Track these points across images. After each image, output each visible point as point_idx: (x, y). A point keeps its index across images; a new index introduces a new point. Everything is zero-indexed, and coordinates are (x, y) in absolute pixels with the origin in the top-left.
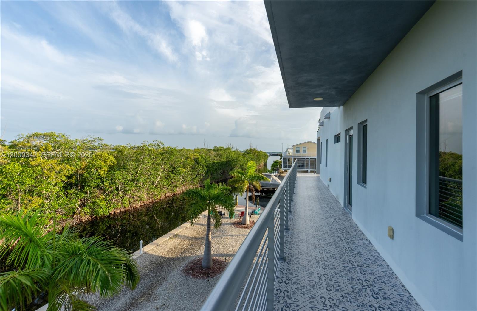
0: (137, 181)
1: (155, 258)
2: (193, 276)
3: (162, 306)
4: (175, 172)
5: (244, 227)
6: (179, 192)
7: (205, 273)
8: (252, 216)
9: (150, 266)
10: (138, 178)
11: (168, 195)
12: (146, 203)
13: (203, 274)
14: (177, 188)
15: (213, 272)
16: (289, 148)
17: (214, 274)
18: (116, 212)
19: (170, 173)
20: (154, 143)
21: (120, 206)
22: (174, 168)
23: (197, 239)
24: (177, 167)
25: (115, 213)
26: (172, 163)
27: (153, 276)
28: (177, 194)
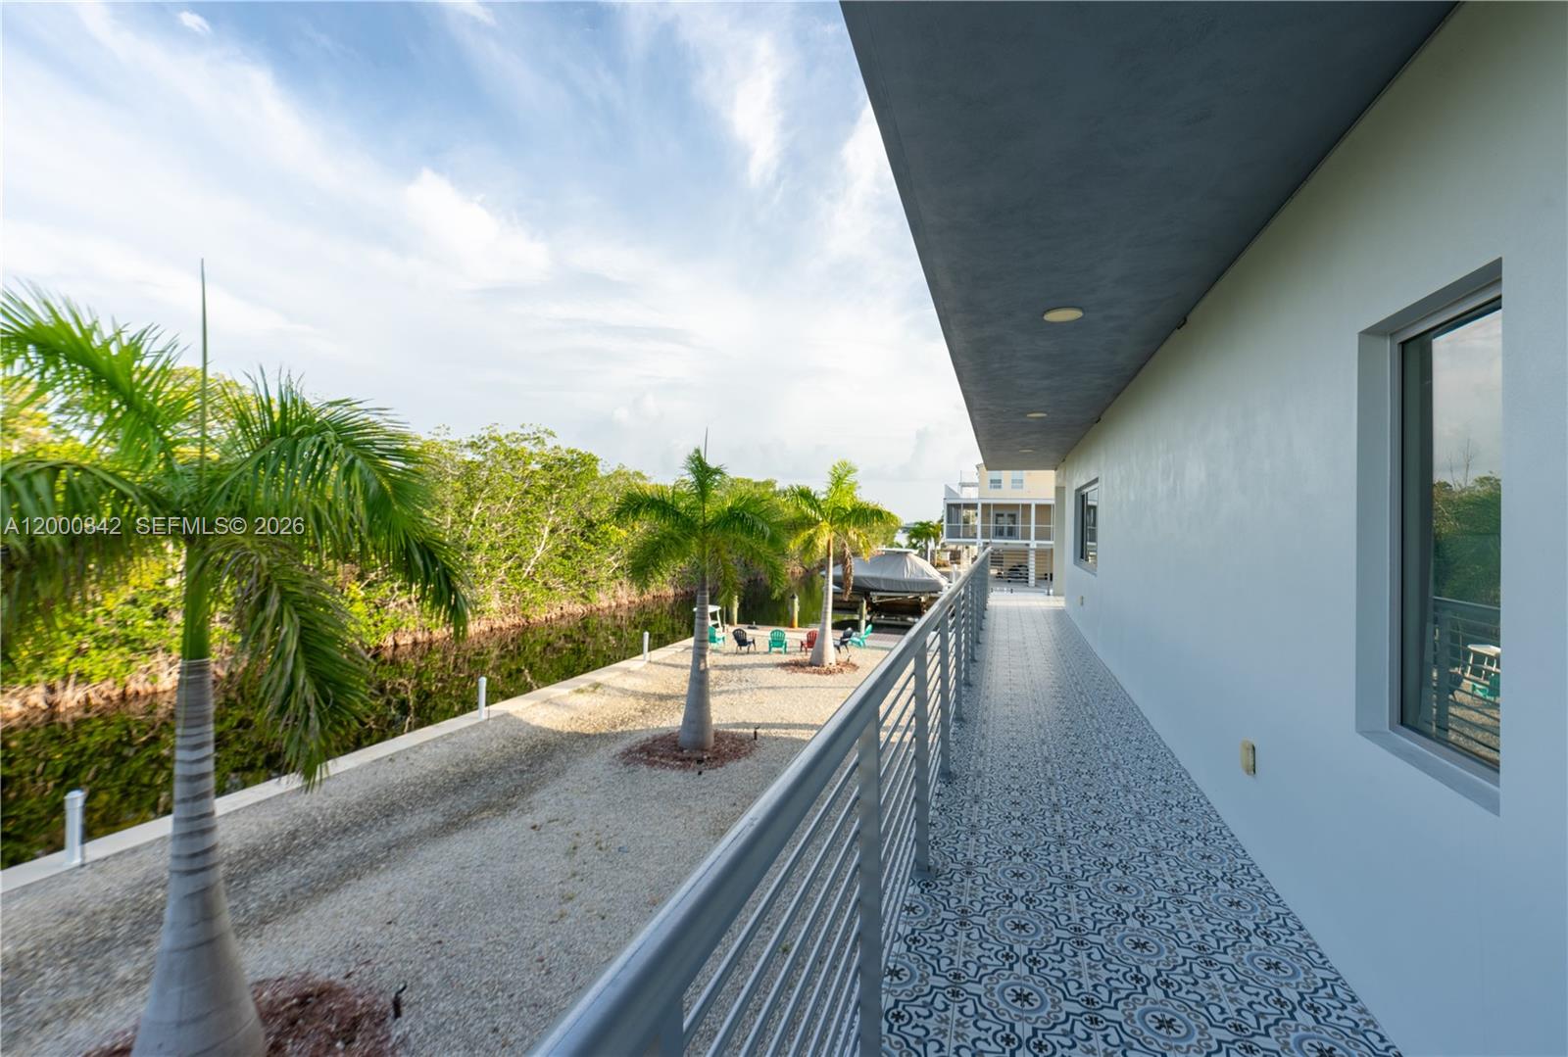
0: (470, 548)
1: (528, 733)
2: (652, 764)
3: (550, 822)
4: (592, 537)
5: (819, 673)
6: (605, 604)
7: (689, 759)
8: (842, 648)
9: (511, 750)
10: (469, 540)
11: (569, 608)
12: (496, 626)
13: (681, 760)
14: (598, 590)
15: (716, 758)
16: (967, 480)
17: (719, 762)
18: (401, 642)
19: (577, 538)
20: (522, 431)
21: (415, 623)
22: (591, 525)
23: (662, 698)
24: (598, 520)
25: (396, 646)
26: (583, 502)
27: (522, 772)
28: (598, 609)
